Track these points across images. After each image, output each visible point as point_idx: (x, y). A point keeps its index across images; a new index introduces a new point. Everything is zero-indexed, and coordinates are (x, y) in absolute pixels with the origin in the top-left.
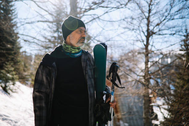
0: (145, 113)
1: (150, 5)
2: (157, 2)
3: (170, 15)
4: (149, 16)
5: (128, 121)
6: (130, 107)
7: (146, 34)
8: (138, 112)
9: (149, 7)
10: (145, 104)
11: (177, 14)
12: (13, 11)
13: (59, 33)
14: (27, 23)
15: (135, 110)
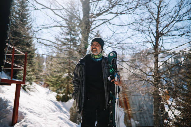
0: (155, 111)
1: (159, 7)
2: (166, 5)
3: (178, 17)
4: (158, 18)
5: (139, 119)
6: (141, 105)
7: (155, 35)
8: (148, 110)
9: (158, 9)
10: (154, 102)
11: (186, 16)
12: (28, 15)
13: (72, 35)
14: (44, 28)
15: (145, 108)
